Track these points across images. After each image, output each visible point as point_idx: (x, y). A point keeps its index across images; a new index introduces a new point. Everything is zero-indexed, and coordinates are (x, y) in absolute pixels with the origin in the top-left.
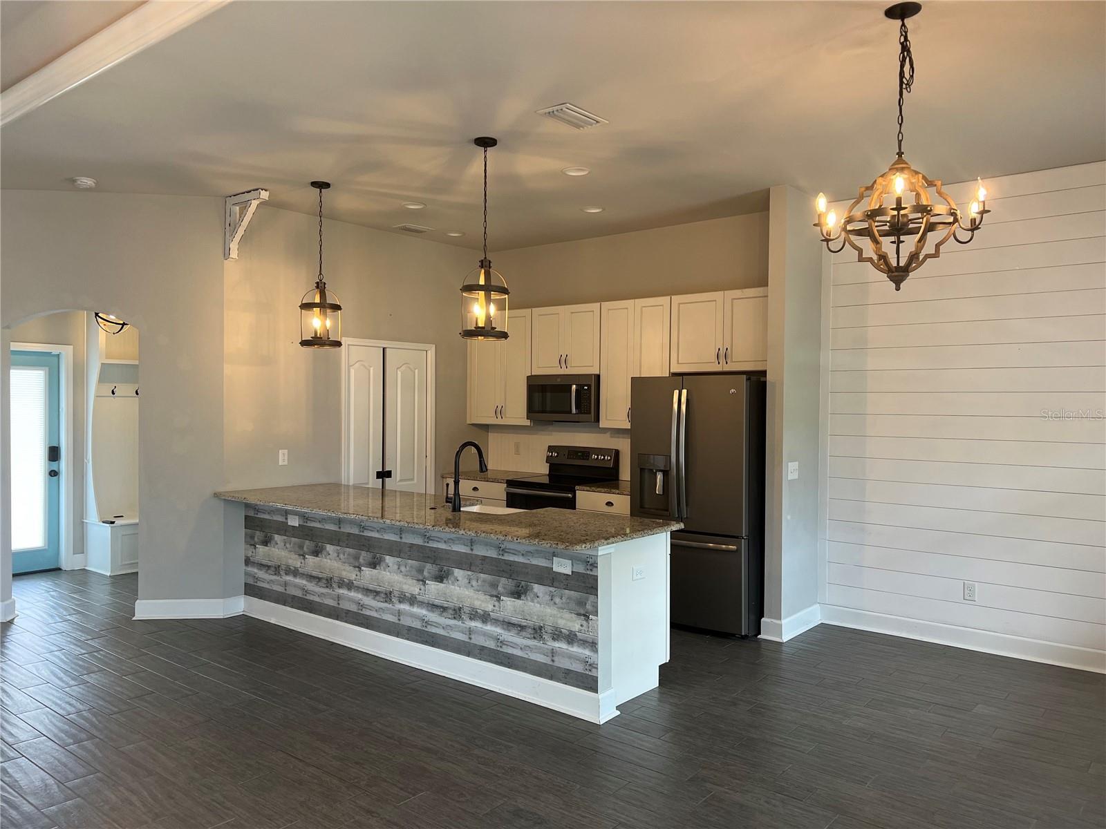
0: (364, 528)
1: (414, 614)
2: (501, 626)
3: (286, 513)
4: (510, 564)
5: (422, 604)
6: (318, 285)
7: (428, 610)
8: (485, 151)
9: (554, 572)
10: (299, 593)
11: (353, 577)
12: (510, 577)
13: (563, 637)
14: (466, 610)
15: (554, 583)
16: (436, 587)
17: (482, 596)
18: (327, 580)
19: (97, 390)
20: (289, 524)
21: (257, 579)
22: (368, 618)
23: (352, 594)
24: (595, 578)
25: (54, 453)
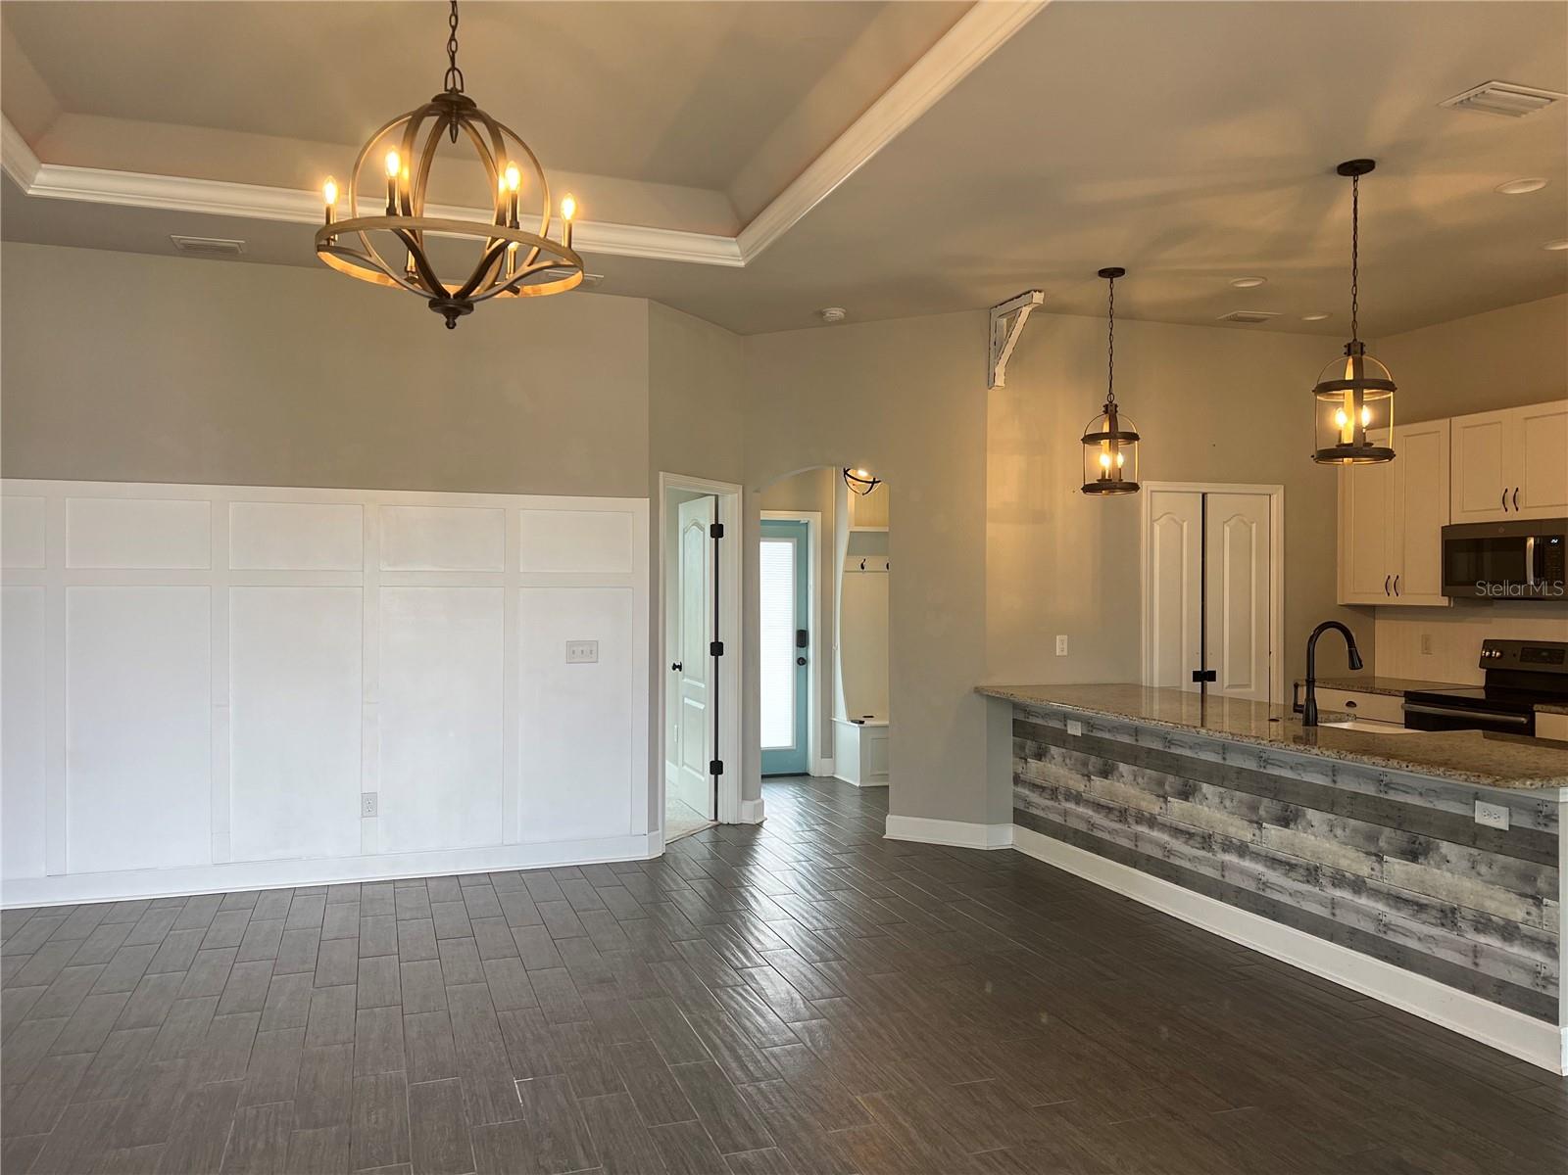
0: (1170, 743)
1: (1246, 870)
2: (1384, 901)
3: (1065, 717)
4: (1401, 807)
5: (1256, 856)
6: (1107, 409)
7: (1266, 866)
8: (1355, 181)
9: (1478, 824)
10: (1082, 827)
11: (1156, 810)
12: (1398, 828)
13: (1494, 929)
14: (1328, 871)
15: (1478, 843)
16: (1279, 833)
17: (1352, 853)
18: (1120, 811)
19: (846, 563)
20: (1069, 732)
21: (1029, 804)
22: (1178, 869)
23: (1156, 834)
24: (1554, 840)
25: (802, 638)
